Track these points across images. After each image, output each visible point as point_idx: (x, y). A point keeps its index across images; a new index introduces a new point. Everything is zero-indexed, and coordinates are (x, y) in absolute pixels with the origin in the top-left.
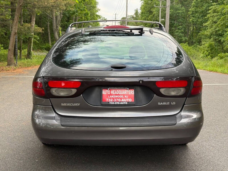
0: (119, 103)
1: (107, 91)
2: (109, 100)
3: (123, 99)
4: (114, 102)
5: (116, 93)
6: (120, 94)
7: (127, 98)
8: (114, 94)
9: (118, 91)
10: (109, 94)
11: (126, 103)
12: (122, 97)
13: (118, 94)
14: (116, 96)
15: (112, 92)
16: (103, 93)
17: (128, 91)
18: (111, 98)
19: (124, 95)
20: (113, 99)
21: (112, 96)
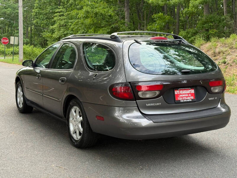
0: (186, 101)
1: (177, 91)
2: (179, 99)
3: (188, 97)
4: (183, 100)
5: (183, 93)
6: (186, 93)
7: (190, 96)
8: (182, 93)
9: (184, 91)
10: (179, 93)
11: (191, 100)
12: (187, 95)
13: (184, 93)
14: (184, 95)
15: (180, 92)
16: (175, 93)
17: (190, 90)
18: (180, 97)
19: (188, 94)
20: (182, 97)
21: (181, 95)
